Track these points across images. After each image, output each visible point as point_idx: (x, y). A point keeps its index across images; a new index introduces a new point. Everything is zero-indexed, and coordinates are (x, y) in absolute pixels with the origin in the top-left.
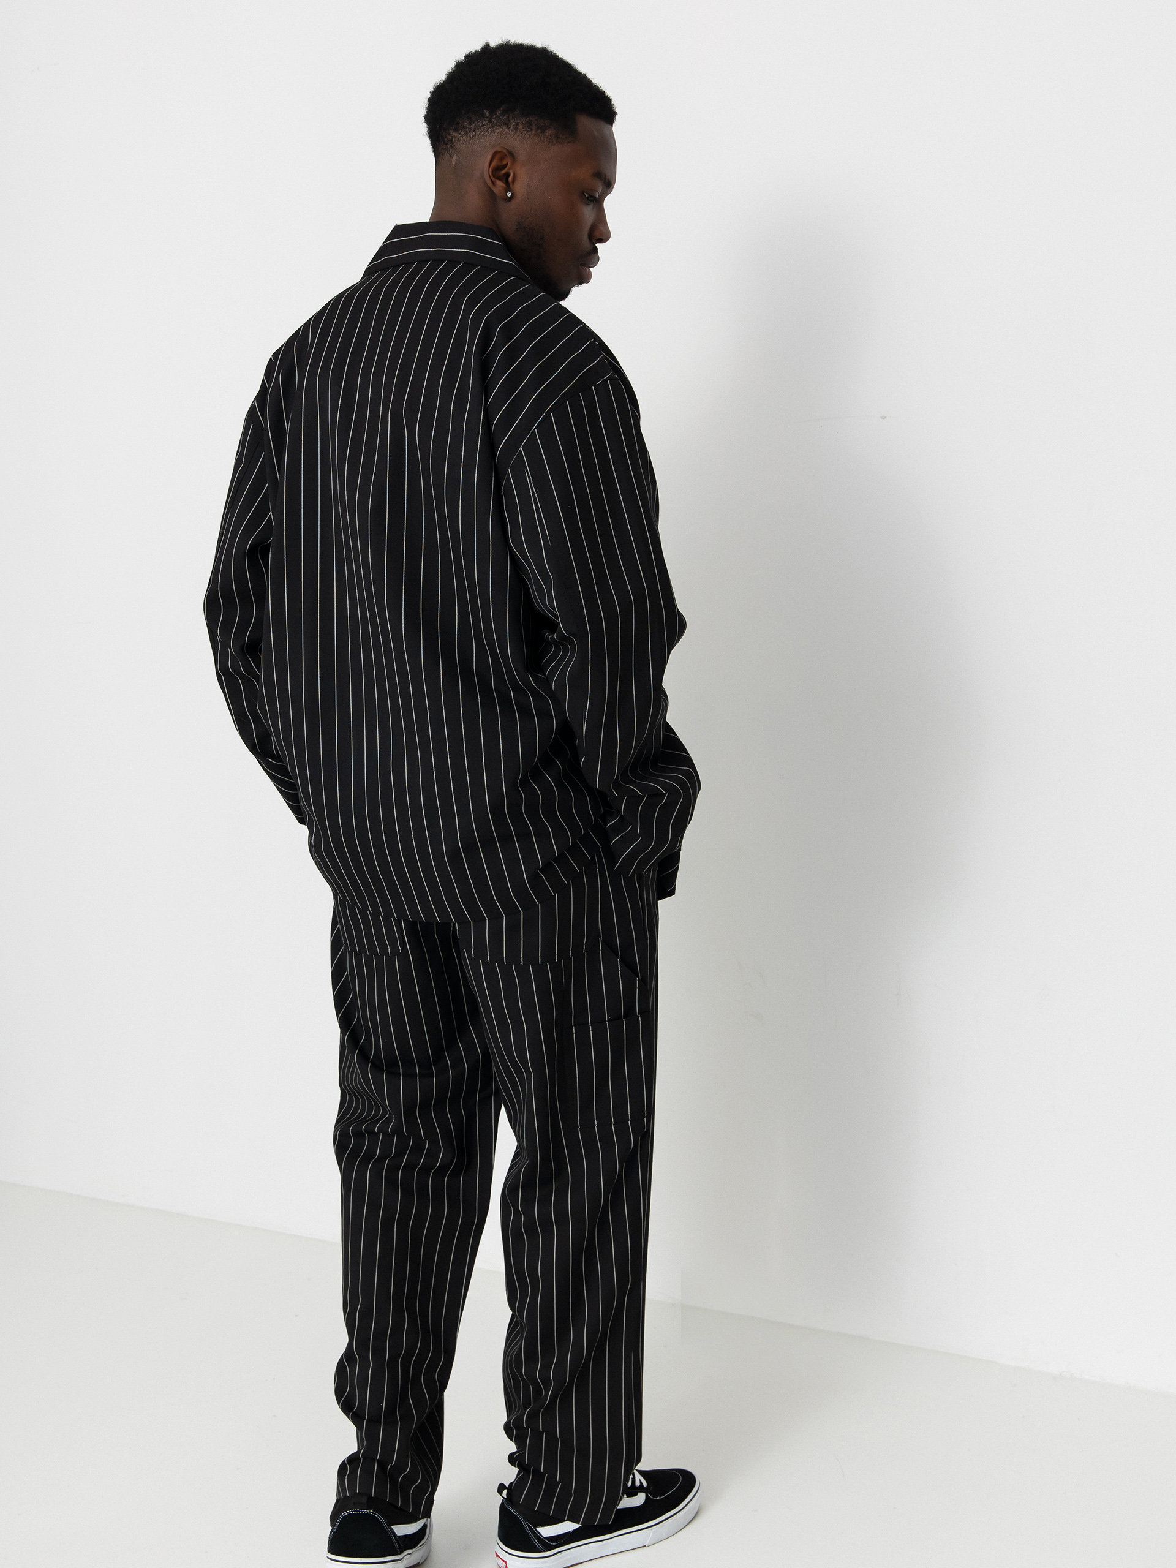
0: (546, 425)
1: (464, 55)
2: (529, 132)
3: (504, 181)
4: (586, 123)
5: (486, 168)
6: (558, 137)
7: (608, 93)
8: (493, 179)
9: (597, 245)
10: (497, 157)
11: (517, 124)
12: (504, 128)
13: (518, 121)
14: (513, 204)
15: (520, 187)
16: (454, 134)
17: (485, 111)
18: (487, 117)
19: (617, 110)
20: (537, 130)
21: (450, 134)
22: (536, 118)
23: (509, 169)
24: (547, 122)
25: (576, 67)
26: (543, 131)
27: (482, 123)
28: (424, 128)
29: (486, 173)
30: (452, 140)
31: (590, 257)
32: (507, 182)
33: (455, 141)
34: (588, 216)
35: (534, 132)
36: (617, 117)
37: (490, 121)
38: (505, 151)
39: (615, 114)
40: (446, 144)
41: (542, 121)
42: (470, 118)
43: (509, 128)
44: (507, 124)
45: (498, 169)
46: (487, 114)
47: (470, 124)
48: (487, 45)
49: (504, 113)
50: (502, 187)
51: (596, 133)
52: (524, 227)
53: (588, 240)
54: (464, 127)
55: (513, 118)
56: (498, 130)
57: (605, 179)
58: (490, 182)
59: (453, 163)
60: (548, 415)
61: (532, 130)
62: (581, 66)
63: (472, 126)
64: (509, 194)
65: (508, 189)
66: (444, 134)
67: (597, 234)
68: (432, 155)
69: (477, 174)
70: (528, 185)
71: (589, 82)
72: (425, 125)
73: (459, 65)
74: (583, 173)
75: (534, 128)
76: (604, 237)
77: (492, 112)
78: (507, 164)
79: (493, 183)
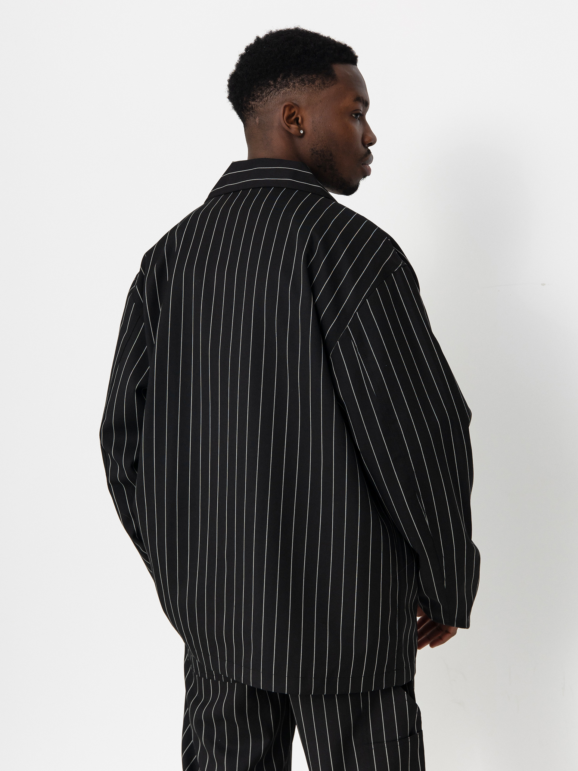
0: (363, 310)
1: (244, 49)
2: (303, 86)
3: (296, 123)
4: (339, 69)
5: (282, 119)
6: (324, 84)
7: (349, 45)
8: (288, 125)
9: (369, 148)
10: (287, 109)
11: (294, 83)
12: (286, 89)
13: (294, 81)
14: (306, 138)
15: (308, 125)
16: (253, 103)
17: (270, 81)
18: (273, 85)
19: (357, 54)
20: (309, 83)
21: (250, 104)
22: (306, 75)
23: (297, 115)
24: (314, 76)
25: (321, 34)
26: (313, 83)
27: (270, 90)
28: (229, 105)
29: (282, 122)
30: (252, 107)
31: (367, 157)
32: (298, 123)
33: (255, 108)
34: (358, 131)
35: (307, 85)
36: (358, 59)
37: (275, 87)
38: (291, 104)
39: (356, 57)
40: (249, 111)
41: (310, 76)
42: (261, 89)
43: (289, 88)
44: (287, 86)
45: (289, 117)
46: (272, 83)
47: (261, 93)
48: (258, 38)
49: (283, 79)
50: (296, 128)
51: (348, 73)
52: (317, 151)
53: (362, 146)
54: (259, 96)
55: (291, 80)
56: (283, 91)
57: (363, 100)
58: (287, 127)
59: (257, 122)
60: (364, 301)
61: (305, 84)
62: (325, 32)
63: (264, 94)
64: (302, 132)
65: (300, 129)
66: (246, 105)
67: (366, 140)
68: (240, 121)
69: (276, 124)
70: (313, 122)
71: (334, 41)
72: (230, 103)
73: (242, 57)
74: (348, 102)
75: (307, 82)
76: (373, 141)
77: (275, 81)
78: (295, 112)
79: (288, 127)
